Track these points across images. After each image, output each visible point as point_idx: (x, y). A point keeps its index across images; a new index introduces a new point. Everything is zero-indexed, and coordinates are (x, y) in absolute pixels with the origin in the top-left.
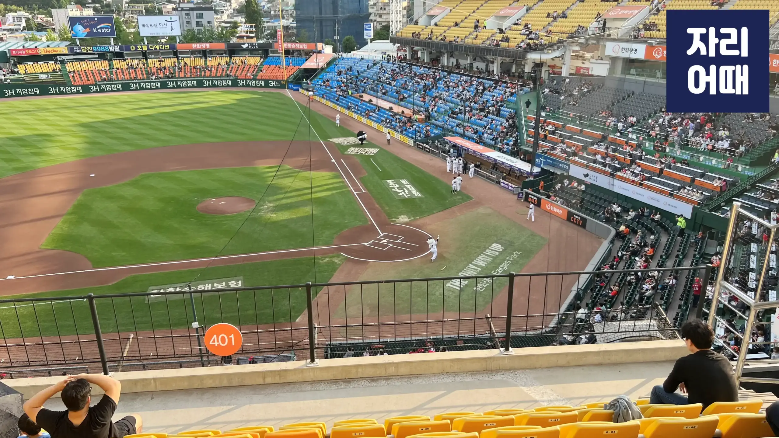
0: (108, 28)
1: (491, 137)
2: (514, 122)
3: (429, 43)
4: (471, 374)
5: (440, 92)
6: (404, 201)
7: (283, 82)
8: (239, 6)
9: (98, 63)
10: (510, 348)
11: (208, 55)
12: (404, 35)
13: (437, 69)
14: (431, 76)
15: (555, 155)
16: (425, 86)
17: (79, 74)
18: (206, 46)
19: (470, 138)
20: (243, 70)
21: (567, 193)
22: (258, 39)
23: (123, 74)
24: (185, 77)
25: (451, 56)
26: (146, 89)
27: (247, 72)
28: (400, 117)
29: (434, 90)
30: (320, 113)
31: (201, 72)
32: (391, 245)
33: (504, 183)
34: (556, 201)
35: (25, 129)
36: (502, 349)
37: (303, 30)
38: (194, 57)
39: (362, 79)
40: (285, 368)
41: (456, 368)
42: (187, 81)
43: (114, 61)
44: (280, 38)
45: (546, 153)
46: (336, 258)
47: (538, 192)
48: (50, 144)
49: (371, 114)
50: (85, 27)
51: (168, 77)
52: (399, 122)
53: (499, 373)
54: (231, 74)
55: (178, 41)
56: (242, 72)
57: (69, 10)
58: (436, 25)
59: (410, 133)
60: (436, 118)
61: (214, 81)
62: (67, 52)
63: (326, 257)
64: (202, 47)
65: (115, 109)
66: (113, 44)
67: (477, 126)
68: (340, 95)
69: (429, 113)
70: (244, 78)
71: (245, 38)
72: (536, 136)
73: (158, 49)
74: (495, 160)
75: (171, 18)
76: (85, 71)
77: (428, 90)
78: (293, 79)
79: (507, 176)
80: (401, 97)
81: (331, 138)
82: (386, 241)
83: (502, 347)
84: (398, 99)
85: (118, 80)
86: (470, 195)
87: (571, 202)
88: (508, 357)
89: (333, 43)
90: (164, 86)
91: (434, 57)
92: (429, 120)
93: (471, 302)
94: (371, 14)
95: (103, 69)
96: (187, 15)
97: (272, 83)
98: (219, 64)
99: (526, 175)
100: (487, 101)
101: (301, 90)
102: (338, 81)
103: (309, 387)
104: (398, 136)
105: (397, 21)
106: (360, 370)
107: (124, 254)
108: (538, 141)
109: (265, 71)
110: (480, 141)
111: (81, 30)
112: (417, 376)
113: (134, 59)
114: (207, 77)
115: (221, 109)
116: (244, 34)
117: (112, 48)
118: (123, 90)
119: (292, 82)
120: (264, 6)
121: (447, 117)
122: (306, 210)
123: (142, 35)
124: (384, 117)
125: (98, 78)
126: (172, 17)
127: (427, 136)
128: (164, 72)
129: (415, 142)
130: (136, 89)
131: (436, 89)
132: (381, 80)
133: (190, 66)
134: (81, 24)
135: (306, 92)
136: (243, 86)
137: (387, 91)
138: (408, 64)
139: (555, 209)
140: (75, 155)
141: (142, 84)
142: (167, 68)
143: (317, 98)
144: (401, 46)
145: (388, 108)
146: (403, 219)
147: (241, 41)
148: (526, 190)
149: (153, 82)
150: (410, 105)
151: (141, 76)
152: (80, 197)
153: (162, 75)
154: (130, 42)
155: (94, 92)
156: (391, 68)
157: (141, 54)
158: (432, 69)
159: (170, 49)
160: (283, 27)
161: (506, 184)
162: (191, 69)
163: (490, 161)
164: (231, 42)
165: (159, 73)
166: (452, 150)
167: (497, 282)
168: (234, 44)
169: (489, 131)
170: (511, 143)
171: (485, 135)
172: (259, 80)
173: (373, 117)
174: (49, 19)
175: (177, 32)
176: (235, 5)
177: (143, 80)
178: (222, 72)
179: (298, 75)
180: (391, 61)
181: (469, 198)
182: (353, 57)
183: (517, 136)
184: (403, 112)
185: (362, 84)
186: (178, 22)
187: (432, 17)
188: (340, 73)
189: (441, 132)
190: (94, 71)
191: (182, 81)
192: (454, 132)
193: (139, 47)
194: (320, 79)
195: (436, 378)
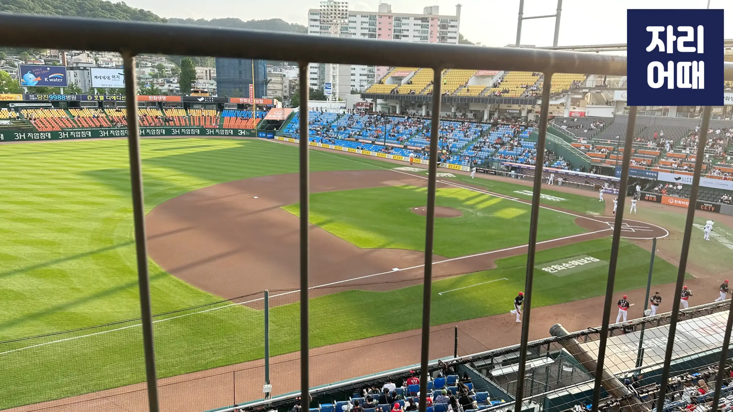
7: (252, 131)
9: (53, 110)
11: (164, 107)
18: (162, 98)
23: (86, 122)
26: (115, 136)
27: (211, 123)
31: (164, 121)
38: (150, 108)
42: (156, 129)
43: (70, 110)
44: (251, 92)
56: (205, 122)
60: (461, 152)
61: (183, 130)
62: (22, 100)
64: (158, 99)
69: (449, 149)
70: (210, 127)
71: (200, 92)
73: (115, 99)
76: (45, 118)
78: (262, 129)
95: (63, 117)
97: (242, 132)
98: (178, 115)
101: (277, 137)
104: (445, 165)
109: (228, 122)
113: (91, 108)
117: (68, 97)
119: (264, 131)
123: (93, 86)
125: (63, 125)
130: (106, 136)
133: (151, 116)
135: (286, 139)
136: (212, 134)
139: (680, 202)
141: (112, 131)
145: (402, 147)
147: (197, 95)
149: (122, 130)
151: (106, 124)
155: (63, 139)
157: (97, 104)
162: (153, 119)
164: (187, 96)
168: (190, 97)
172: (228, 129)
179: (265, 125)
190: (55, 119)
193: (96, 97)
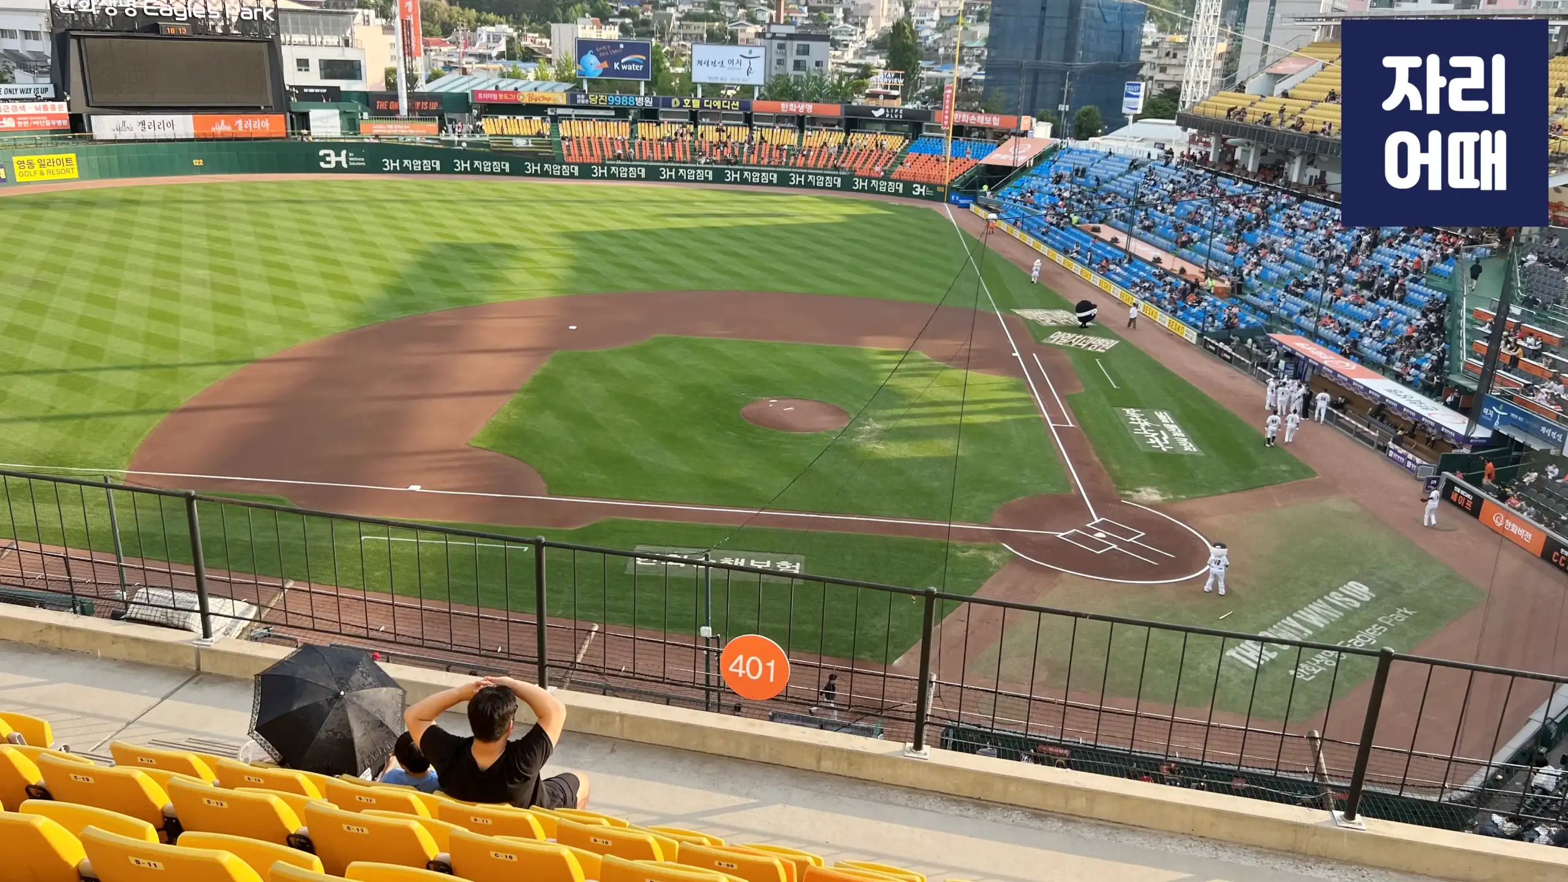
0: (640, 64)
1: (1380, 346)
2: (1440, 320)
3: (1262, 132)
4: (1258, 852)
5: (1273, 237)
6: (1156, 456)
7: (939, 189)
8: (880, 34)
9: (613, 125)
10: (1358, 816)
11: (807, 126)
12: (1210, 112)
13: (1275, 188)
14: (1258, 201)
15: (1533, 406)
16: (1241, 222)
17: (579, 144)
18: (806, 108)
19: (1328, 343)
20: (866, 160)
21: (1551, 495)
22: (905, 100)
23: (651, 149)
24: (758, 164)
25: (1311, 163)
26: (688, 181)
27: (875, 164)
28: (1174, 280)
29: (1259, 232)
30: (1003, 255)
31: (788, 157)
32: (1115, 546)
33: (1395, 451)
34: (1520, 510)
35: (478, 232)
36: (1339, 814)
37: (998, 88)
39: (1103, 194)
40: (860, 749)
41: (1223, 830)
42: (760, 171)
43: (639, 124)
44: (948, 101)
45: (1511, 398)
46: (990, 552)
47: (1476, 481)
48: (512, 264)
49: (1112, 267)
50: (601, 60)
51: (729, 162)
52: (1171, 291)
53: (1323, 865)
54: (844, 165)
55: (756, 95)
56: (864, 163)
57: (580, 26)
58: (1285, 95)
59: (1192, 315)
60: (1257, 291)
61: (810, 177)
62: (564, 103)
63: (970, 547)
64: (798, 109)
65: (630, 212)
66: (642, 93)
67: (1350, 318)
68: (1051, 224)
69: (1242, 279)
70: (867, 174)
71: (881, 97)
72: (1492, 358)
73: (719, 107)
74: (1383, 398)
75: (750, 52)
76: (589, 138)
77: (1245, 231)
78: (962, 185)
79: (1407, 438)
80: (1184, 239)
81: (1019, 308)
82: (1104, 536)
83: (1338, 809)
84: (1176, 242)
85: (641, 160)
86: (1310, 466)
87: (1557, 517)
88: (1349, 834)
89: (1055, 118)
90: (719, 177)
91: (1269, 161)
92: (1240, 292)
93: (1278, 699)
94: (1143, 64)
95: (619, 138)
96: (781, 47)
97: (919, 190)
98: (825, 144)
99: (1452, 441)
100: (1381, 267)
101: (973, 207)
102: (1053, 195)
103: (903, 798)
104: (1164, 319)
105: (1198, 83)
106: (1012, 788)
107: (604, 477)
108: (1494, 369)
109: (909, 164)
110: (1352, 352)
111: (593, 64)
112: (1134, 828)
113: (675, 123)
114: (799, 168)
115: (813, 232)
116: (879, 89)
117: (639, 101)
118: (647, 179)
119: (957, 189)
120: (927, 38)
121: (1280, 292)
122: (946, 446)
123: (694, 80)
124: (1139, 277)
125: (608, 153)
126: (754, 50)
127: (1229, 326)
128: (722, 152)
129: (1200, 336)
130: (670, 179)
131: (1265, 229)
132: (1145, 199)
133: (772, 145)
134: (596, 54)
135: (982, 213)
136: (863, 190)
137: (1154, 223)
138: (1209, 171)
139: (1515, 529)
140: (549, 288)
141: (681, 171)
142: (729, 144)
143: (1004, 226)
144: (1199, 134)
145: (1151, 259)
146: (1150, 495)
147: (872, 103)
148: (1447, 473)
149: (700, 168)
150: (1202, 258)
151: (681, 156)
152: (546, 364)
153: (718, 158)
154: (672, 91)
155: (598, 178)
156: (1171, 177)
157: (689, 115)
158: (1263, 186)
159: (740, 109)
160: (959, 80)
161: (1402, 455)
162: (771, 150)
163: (1369, 398)
164: (854, 104)
165: (714, 153)
166: (1282, 363)
167: (1348, 667)
168: (858, 107)
169: (1376, 333)
170: (1427, 365)
171: (1367, 341)
172: (895, 181)
173: (1115, 273)
174: (546, 41)
175: (757, 78)
176: (871, 33)
177: (684, 162)
178: (828, 160)
179: (972, 177)
180: (1174, 162)
181: (1307, 471)
182: (1091, 149)
183: (1444, 351)
184: (1183, 271)
185: (1103, 205)
186: (762, 59)
187: (1278, 77)
188: (1058, 180)
189: (1262, 320)
190: (603, 140)
191: (752, 171)
192: (1293, 326)
193: (687, 101)
194: (1016, 187)
195: (1175, 842)
